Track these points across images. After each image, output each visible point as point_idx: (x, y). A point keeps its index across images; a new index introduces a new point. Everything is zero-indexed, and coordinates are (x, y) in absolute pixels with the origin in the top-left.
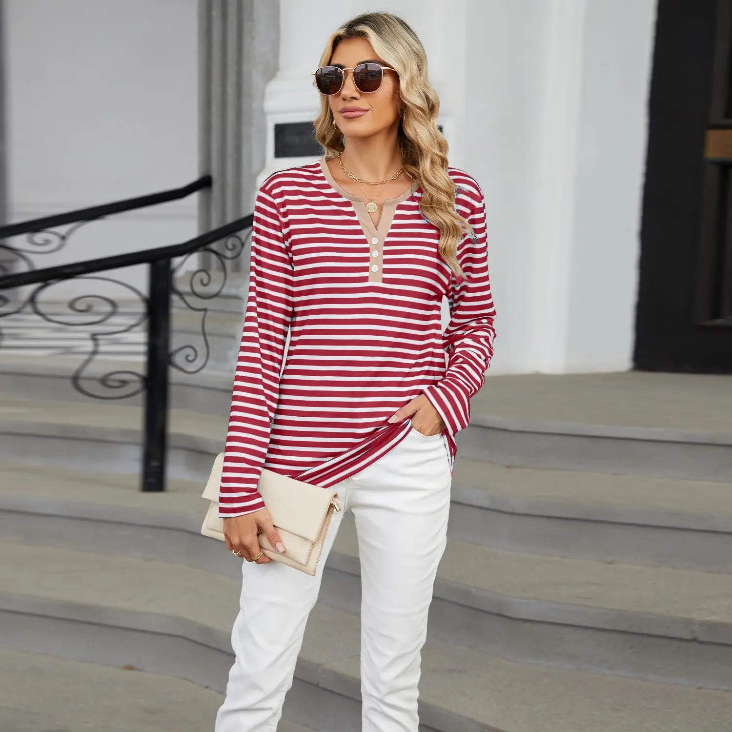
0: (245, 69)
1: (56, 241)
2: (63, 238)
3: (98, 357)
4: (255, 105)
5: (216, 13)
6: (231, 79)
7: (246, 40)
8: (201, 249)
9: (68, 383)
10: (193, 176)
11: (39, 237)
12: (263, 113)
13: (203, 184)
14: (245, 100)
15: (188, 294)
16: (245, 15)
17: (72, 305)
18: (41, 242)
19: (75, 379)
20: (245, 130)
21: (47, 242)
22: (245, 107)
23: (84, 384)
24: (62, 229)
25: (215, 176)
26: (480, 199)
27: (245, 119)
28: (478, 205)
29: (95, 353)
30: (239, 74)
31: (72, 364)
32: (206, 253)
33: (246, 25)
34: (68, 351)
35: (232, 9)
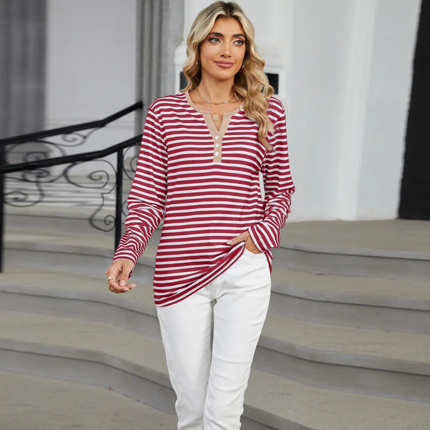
0: (163, 39)
1: (80, 139)
2: (85, 137)
3: (104, 208)
4: (169, 60)
5: (147, 7)
6: (155, 45)
7: (164, 22)
8: (137, 144)
9: (87, 223)
10: (132, 102)
11: (70, 137)
12: (173, 65)
13: (138, 106)
14: (163, 57)
15: (129, 171)
16: (164, 7)
17: (90, 177)
18: (71, 140)
19: (91, 220)
20: (163, 75)
21: (74, 140)
22: (163, 62)
23: (96, 223)
24: (84, 132)
25: (145, 102)
26: (283, 112)
27: (163, 69)
28: (281, 115)
29: (102, 205)
30: (160, 42)
31: (88, 212)
32: (139, 146)
33: (165, 13)
34: (83, 204)
35: (156, 5)
